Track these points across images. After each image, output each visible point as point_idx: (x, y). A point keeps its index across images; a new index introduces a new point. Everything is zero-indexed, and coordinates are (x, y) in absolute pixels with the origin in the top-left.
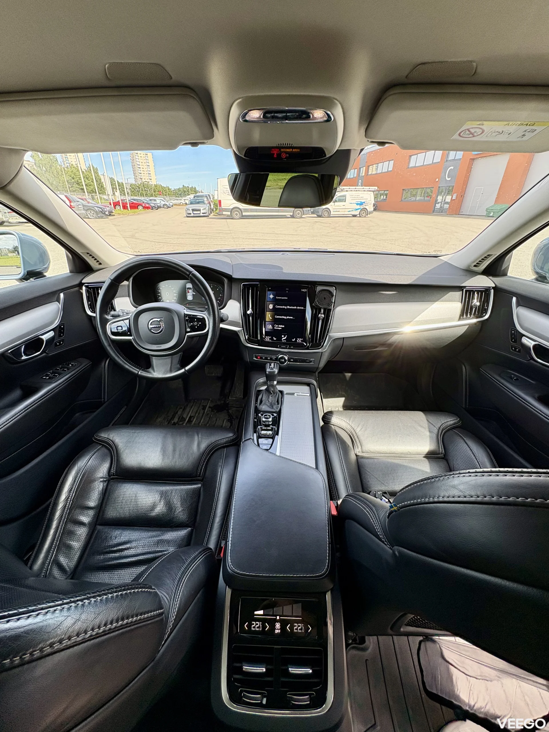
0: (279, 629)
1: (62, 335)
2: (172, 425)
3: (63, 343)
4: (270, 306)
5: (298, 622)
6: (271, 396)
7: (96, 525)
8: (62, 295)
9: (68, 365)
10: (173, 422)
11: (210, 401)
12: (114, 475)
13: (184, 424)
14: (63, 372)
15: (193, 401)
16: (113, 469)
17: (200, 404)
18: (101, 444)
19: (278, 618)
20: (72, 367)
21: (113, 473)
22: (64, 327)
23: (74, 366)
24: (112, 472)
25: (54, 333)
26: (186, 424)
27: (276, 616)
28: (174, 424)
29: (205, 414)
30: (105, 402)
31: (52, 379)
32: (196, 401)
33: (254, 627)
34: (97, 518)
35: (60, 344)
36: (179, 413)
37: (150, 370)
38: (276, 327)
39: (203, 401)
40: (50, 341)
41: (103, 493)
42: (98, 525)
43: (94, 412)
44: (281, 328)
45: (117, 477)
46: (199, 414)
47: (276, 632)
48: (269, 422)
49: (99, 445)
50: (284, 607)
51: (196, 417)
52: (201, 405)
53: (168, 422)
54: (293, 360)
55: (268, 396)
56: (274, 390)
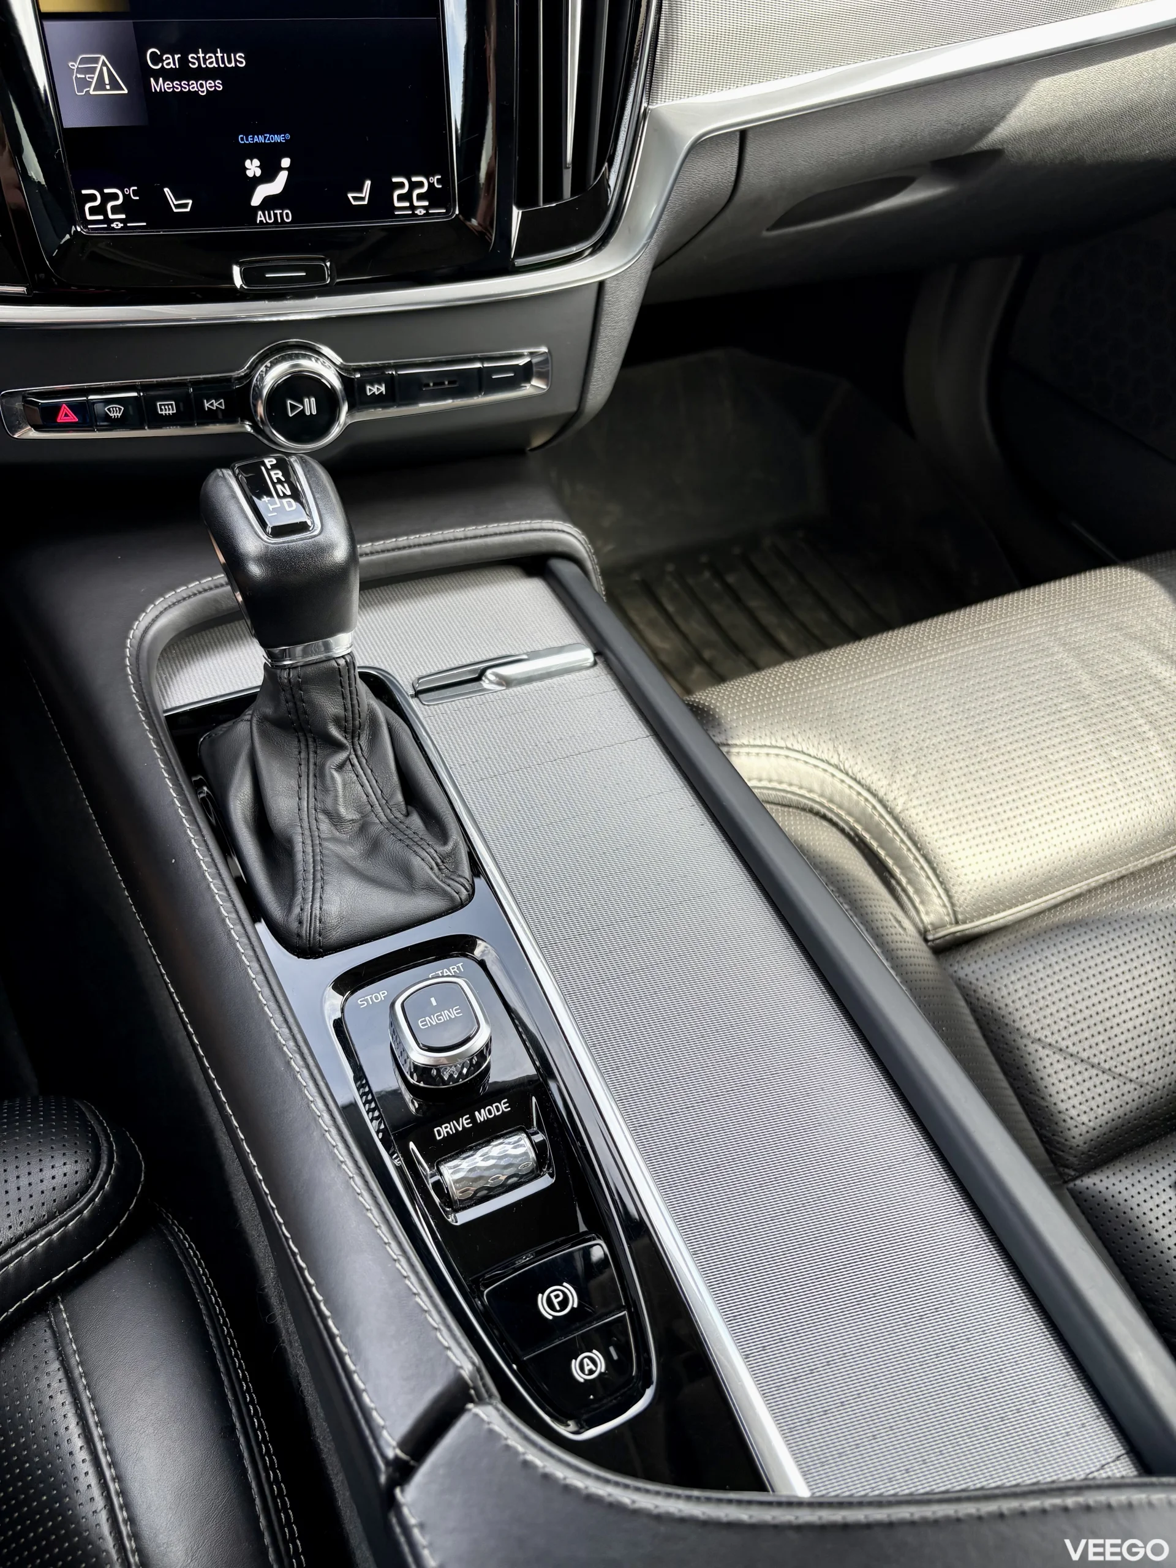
38: (168, 75)
44: (218, 85)
54: (383, 389)
55: (315, 776)
56: (353, 706)
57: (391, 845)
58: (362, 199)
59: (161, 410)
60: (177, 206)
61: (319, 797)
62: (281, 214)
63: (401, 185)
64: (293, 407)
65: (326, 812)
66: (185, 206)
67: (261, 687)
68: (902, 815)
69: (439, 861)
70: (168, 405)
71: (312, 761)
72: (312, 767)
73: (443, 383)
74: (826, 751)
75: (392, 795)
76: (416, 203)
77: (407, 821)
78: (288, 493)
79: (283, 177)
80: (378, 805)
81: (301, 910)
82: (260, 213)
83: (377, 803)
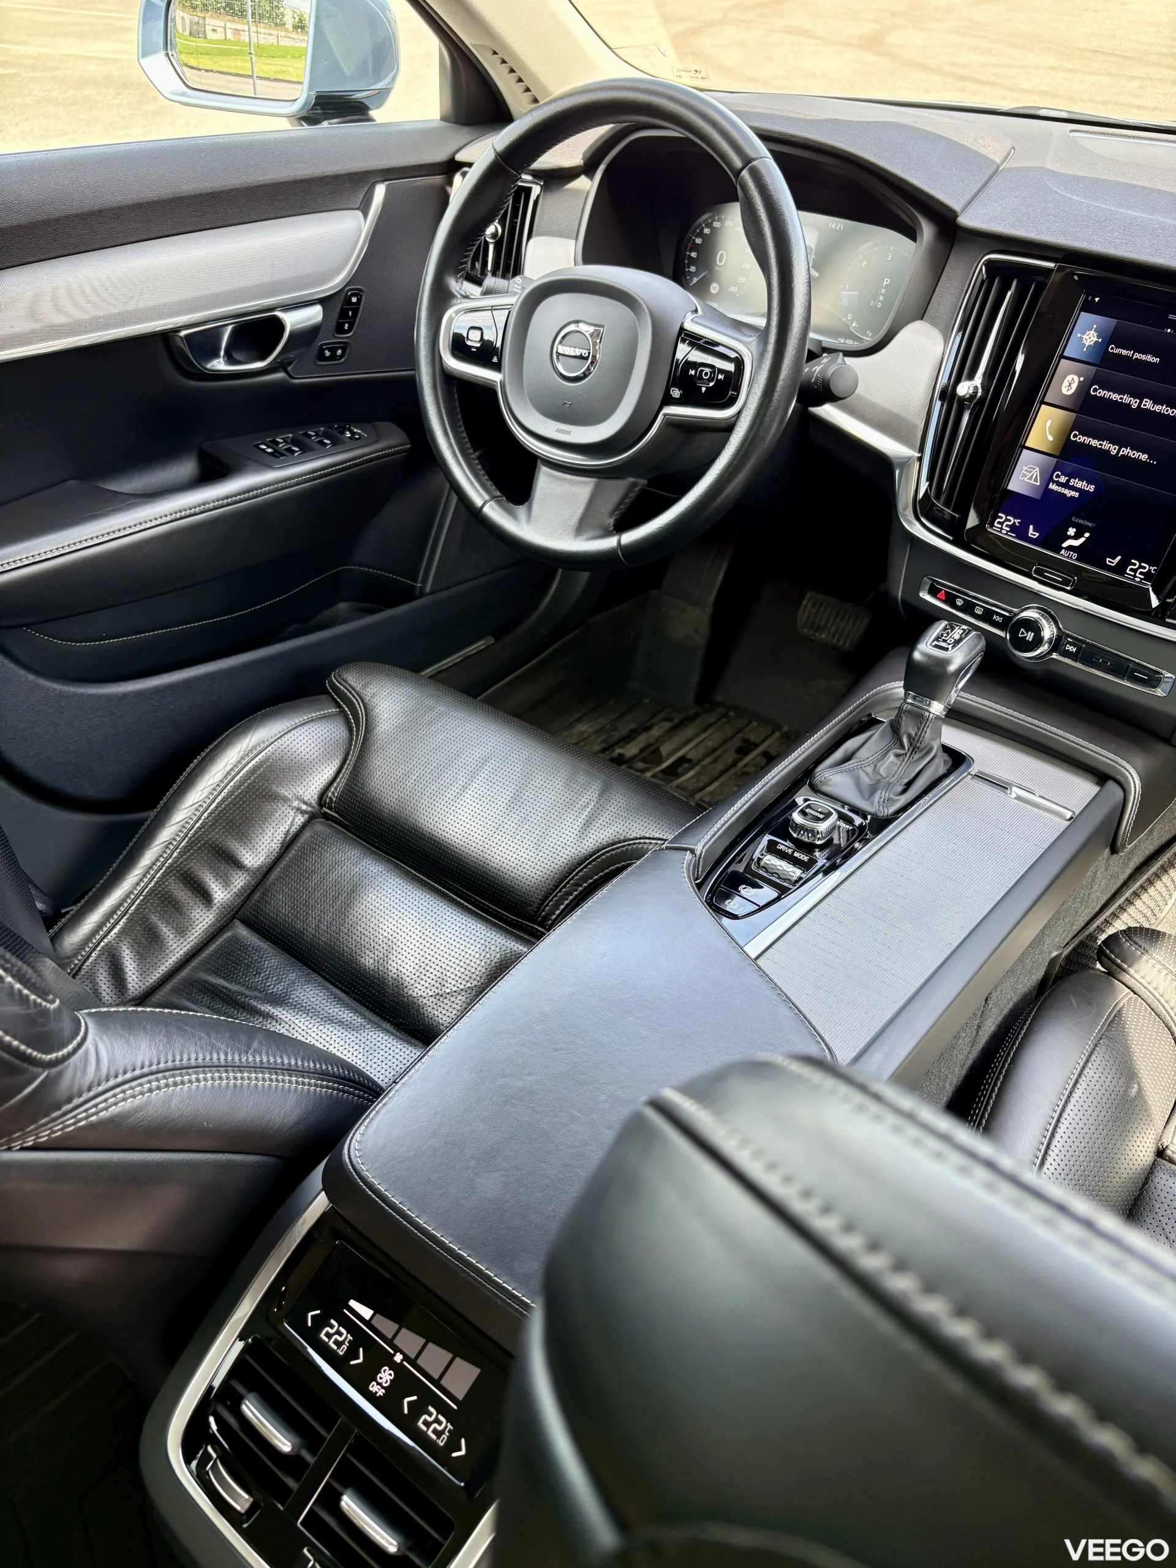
0: (383, 1387)
1: (346, 326)
2: (612, 760)
3: (342, 356)
4: (1066, 384)
5: (442, 1408)
6: (897, 756)
7: (234, 917)
8: (380, 192)
9: (343, 433)
10: (618, 751)
11: (777, 734)
12: (330, 808)
13: (648, 774)
14: (317, 446)
15: (720, 710)
16: (336, 789)
17: (739, 732)
18: (339, 706)
19: (398, 1358)
20: (349, 440)
21: (331, 799)
22: (359, 300)
23: (357, 439)
24: (330, 794)
25: (320, 318)
26: (653, 776)
27: (397, 1350)
28: (620, 761)
29: (733, 771)
30: (422, 594)
31: (278, 456)
32: (732, 713)
33: (329, 1335)
34: (244, 902)
35: (333, 357)
36: (656, 732)
37: (521, 510)
38: (1059, 484)
39: (754, 724)
40: (306, 336)
41: (284, 840)
42: (239, 920)
43: (379, 611)
44: (1076, 495)
45: (336, 815)
46: (714, 762)
47: (371, 1389)
48: (813, 832)
49: (332, 704)
50: (430, 1345)
51: (698, 768)
52: (741, 735)
53: (604, 746)
54: (1074, 650)
56: (920, 736)
59: (976, 610)
60: (1032, 534)
62: (1072, 555)
63: (1134, 564)
64: (1023, 633)
66: (1035, 535)
70: (980, 609)
73: (1107, 663)
79: (1082, 540)
82: (1064, 550)
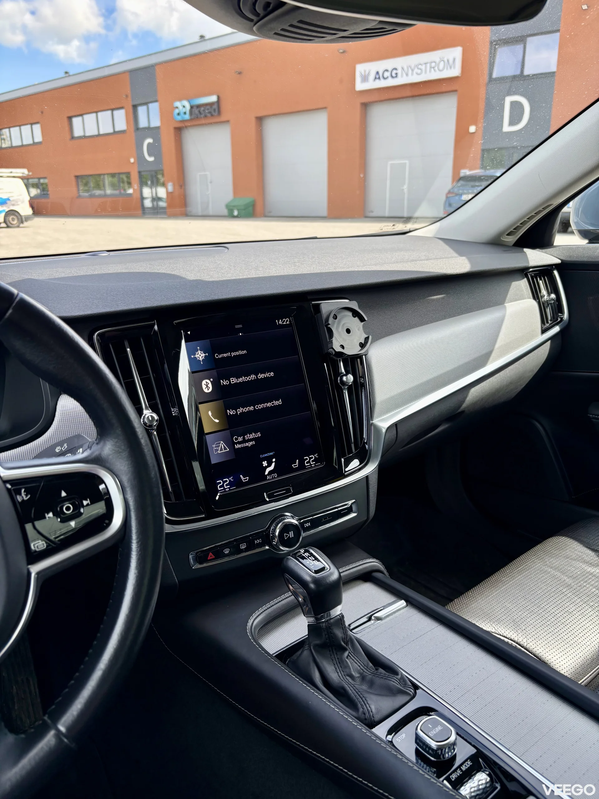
4: (204, 387)
38: (240, 443)
44: (254, 443)
54: (309, 524)
55: (339, 663)
56: (346, 632)
57: (378, 681)
58: (296, 465)
59: (242, 547)
60: (244, 480)
61: (344, 670)
62: (274, 475)
63: (307, 459)
64: (286, 536)
65: (348, 675)
66: (247, 479)
67: (308, 635)
68: (528, 647)
69: (399, 681)
70: (243, 545)
71: (336, 657)
72: (337, 660)
73: (327, 518)
74: (489, 627)
75: (368, 664)
76: (312, 463)
77: (379, 671)
78: (314, 559)
79: (273, 464)
80: (364, 669)
81: (363, 709)
82: (268, 476)
83: (363, 668)
